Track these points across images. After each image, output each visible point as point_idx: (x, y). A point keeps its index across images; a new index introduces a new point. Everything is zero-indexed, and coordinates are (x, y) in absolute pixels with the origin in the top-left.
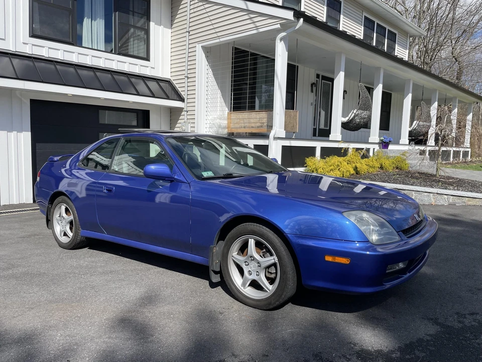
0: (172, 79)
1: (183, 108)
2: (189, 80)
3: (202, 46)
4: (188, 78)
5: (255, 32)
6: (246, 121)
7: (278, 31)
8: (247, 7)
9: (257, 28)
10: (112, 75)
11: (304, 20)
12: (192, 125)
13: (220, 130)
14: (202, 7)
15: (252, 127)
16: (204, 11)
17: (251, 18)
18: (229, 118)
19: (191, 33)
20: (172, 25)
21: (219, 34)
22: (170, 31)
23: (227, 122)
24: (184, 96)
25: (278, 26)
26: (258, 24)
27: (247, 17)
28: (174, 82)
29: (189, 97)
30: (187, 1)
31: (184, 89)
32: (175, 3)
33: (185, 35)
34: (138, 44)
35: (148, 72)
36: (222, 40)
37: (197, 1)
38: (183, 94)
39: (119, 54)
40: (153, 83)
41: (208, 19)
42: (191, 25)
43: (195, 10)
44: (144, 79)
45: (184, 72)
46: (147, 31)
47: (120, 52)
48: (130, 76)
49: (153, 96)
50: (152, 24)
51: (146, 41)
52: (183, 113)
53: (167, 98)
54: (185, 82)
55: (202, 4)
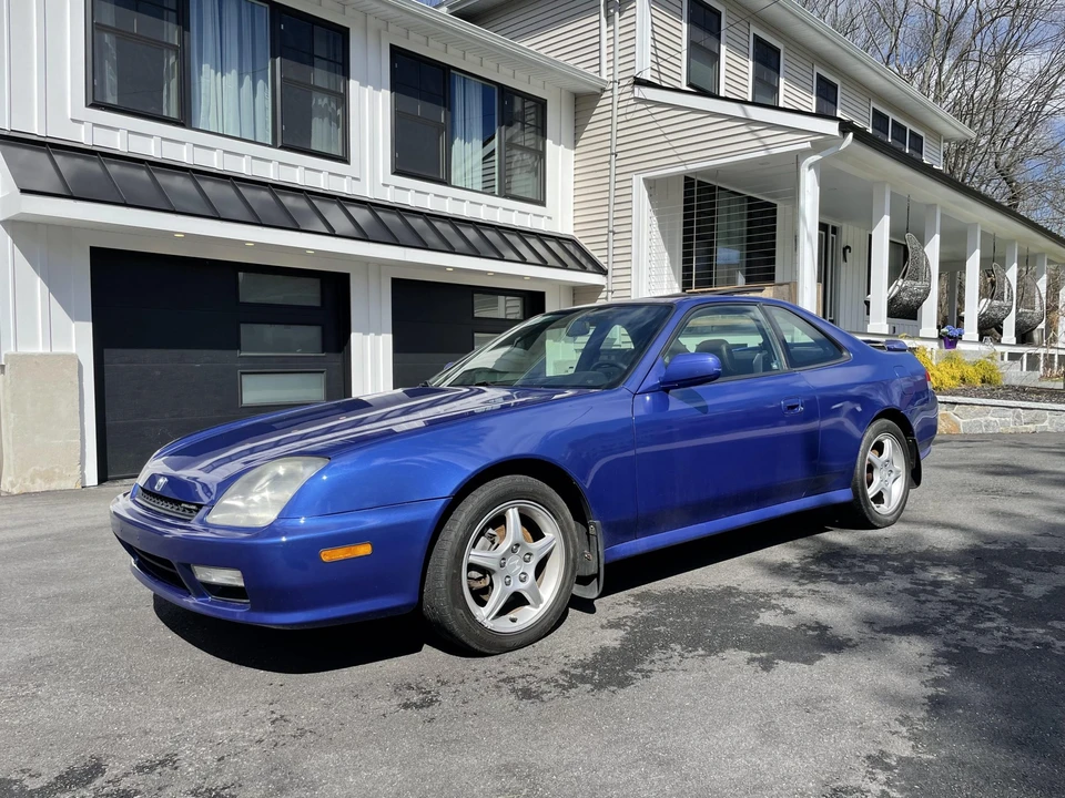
0: (577, 236)
1: (603, 286)
2: (617, 236)
3: (644, 179)
4: (614, 233)
5: (763, 154)
8: (746, 113)
9: (766, 147)
10: (478, 231)
11: (854, 137)
14: (646, 112)
16: (650, 119)
17: (752, 131)
19: (620, 156)
20: (576, 142)
21: (684, 158)
22: (573, 152)
24: (605, 265)
25: (808, 145)
27: (744, 129)
28: (582, 242)
29: (616, 266)
30: (610, 101)
31: (605, 252)
32: (584, 102)
33: (608, 158)
34: (525, 176)
35: (542, 226)
36: (691, 167)
37: (632, 102)
38: (602, 261)
39: (506, 197)
40: (553, 245)
41: (659, 132)
42: (620, 141)
43: (629, 117)
44: (541, 237)
45: (605, 224)
46: (541, 155)
47: (506, 193)
48: (522, 234)
49: (565, 266)
50: (549, 142)
51: (540, 172)
52: (603, 295)
53: (584, 269)
54: (607, 241)
55: (644, 106)
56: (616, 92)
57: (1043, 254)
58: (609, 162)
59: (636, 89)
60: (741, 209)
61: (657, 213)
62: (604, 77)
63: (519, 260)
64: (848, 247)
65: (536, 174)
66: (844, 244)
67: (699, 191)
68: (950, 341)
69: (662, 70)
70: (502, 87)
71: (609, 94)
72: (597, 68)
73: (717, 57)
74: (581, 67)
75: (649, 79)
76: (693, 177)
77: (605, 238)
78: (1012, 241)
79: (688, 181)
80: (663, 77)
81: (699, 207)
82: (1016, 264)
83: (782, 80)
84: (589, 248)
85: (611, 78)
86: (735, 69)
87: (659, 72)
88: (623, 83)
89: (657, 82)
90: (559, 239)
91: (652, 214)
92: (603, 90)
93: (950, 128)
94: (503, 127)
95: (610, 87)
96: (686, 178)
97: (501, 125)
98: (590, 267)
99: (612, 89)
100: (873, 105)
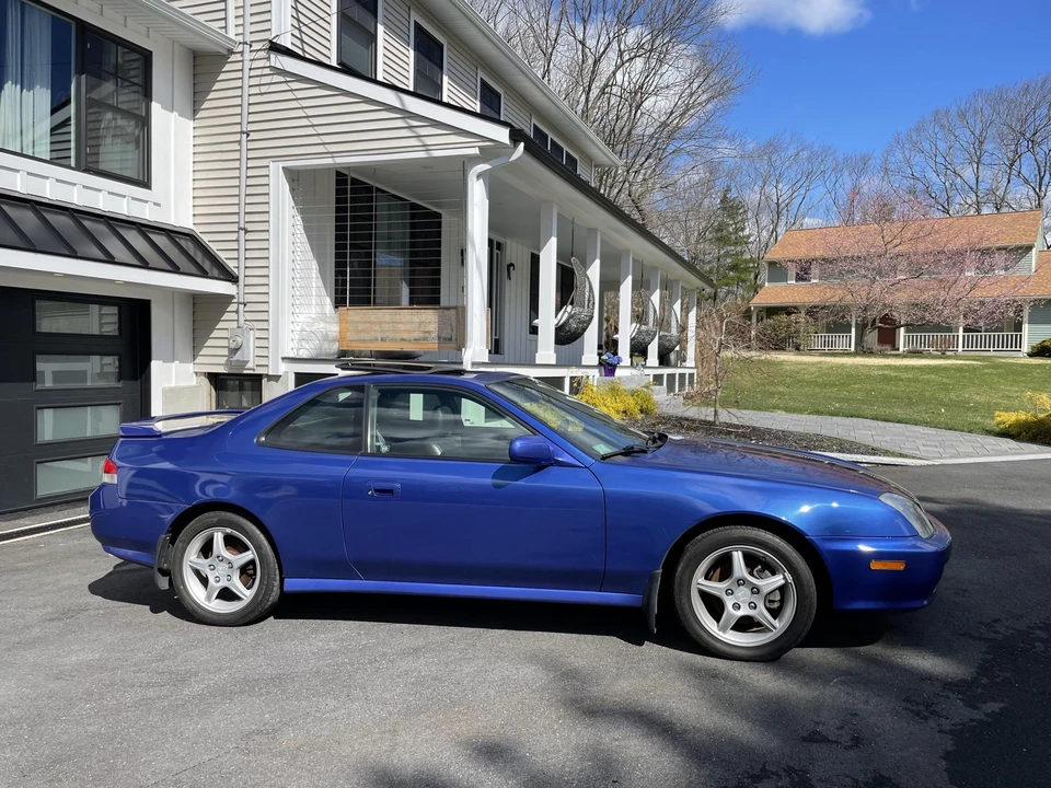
0: (197, 230)
1: (233, 297)
2: (249, 236)
3: (284, 168)
4: (246, 232)
5: (422, 155)
6: (386, 327)
7: (473, 160)
8: (402, 103)
9: (425, 147)
11: (525, 148)
12: (259, 334)
13: (326, 346)
14: (284, 87)
15: (402, 340)
16: (289, 96)
17: (410, 127)
18: (341, 321)
19: (253, 136)
20: (195, 112)
21: (332, 148)
22: (191, 124)
23: (337, 329)
24: (236, 270)
25: (477, 151)
26: (428, 141)
27: (400, 123)
28: (205, 239)
29: (249, 272)
30: (239, 66)
31: (235, 254)
32: (204, 64)
33: (237, 137)
34: (118, 148)
35: (147, 214)
36: (339, 160)
37: (267, 71)
38: (231, 265)
39: (87, 171)
40: (161, 240)
41: (300, 113)
42: (253, 118)
43: (264, 89)
44: (143, 228)
45: (235, 218)
46: (145, 122)
47: (89, 165)
48: (113, 222)
49: (175, 269)
50: (155, 106)
51: (144, 145)
52: (232, 307)
53: (204, 274)
54: (237, 240)
55: (282, 79)
56: (247, 56)
57: (677, 281)
58: (239, 142)
59: (272, 56)
60: (403, 217)
61: (302, 212)
62: (231, 34)
63: (103, 257)
64: (512, 265)
65: (137, 147)
66: (508, 261)
67: (353, 191)
68: (609, 368)
69: (305, 38)
70: (82, 25)
71: (238, 57)
72: (222, 23)
73: (374, 38)
74: (201, 18)
75: (290, 46)
76: (347, 173)
77: (234, 237)
78: (655, 269)
79: (340, 176)
80: (307, 48)
81: (353, 209)
82: (658, 291)
83: (445, 78)
84: (214, 247)
85: (240, 39)
86: (395, 56)
87: (302, 41)
88: (256, 46)
89: (300, 53)
90: (170, 233)
91: (295, 212)
92: (231, 52)
93: (600, 154)
94: (84, 76)
95: (240, 49)
96: (338, 174)
97: (80, 72)
98: (216, 272)
99: (242, 53)
100: (534, 121)
